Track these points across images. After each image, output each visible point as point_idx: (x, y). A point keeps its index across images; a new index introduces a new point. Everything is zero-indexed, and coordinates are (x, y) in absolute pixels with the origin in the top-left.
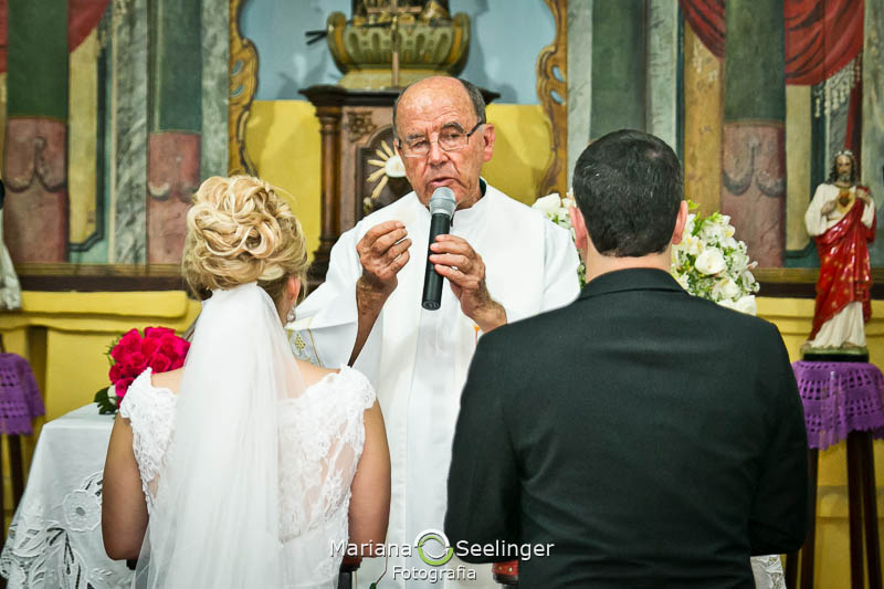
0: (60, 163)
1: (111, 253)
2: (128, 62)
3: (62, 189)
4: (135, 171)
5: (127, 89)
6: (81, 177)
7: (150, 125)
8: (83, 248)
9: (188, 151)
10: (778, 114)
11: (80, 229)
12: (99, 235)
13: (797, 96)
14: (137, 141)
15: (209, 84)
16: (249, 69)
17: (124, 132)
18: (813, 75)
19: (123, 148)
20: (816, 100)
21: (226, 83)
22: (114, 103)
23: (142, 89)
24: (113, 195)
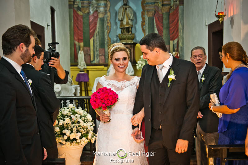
0: (89, 52)
1: (96, 61)
2: (96, 40)
3: (90, 55)
4: (98, 53)
5: (96, 43)
6: (92, 53)
7: (99, 47)
8: (92, 61)
9: (103, 51)
10: (169, 44)
11: (92, 59)
12: (94, 60)
13: (171, 42)
14: (98, 49)
15: (106, 43)
16: (110, 41)
17: (96, 48)
18: (173, 40)
19: (96, 50)
20: (173, 42)
21: (107, 42)
22: (95, 45)
23: (98, 44)
24: (95, 55)
